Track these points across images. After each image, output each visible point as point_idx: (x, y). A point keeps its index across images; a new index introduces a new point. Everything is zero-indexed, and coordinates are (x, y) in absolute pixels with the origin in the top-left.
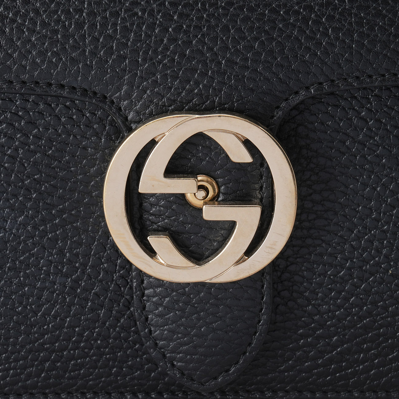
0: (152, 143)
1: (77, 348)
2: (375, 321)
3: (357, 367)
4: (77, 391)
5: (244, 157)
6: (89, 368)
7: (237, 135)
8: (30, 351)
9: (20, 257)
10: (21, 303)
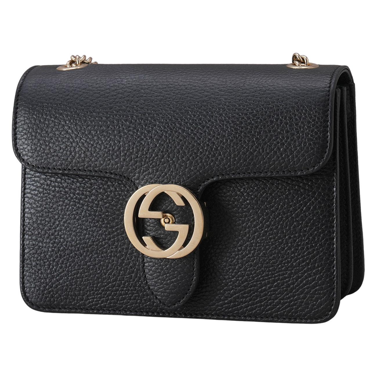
0: (144, 196)
1: (123, 290)
2: (249, 284)
3: (242, 305)
4: (123, 310)
5: (182, 203)
6: (128, 300)
7: (178, 194)
8: (103, 291)
9: (99, 249)
10: (99, 269)
